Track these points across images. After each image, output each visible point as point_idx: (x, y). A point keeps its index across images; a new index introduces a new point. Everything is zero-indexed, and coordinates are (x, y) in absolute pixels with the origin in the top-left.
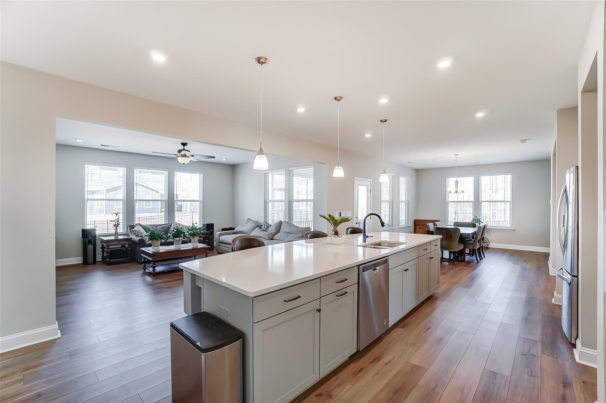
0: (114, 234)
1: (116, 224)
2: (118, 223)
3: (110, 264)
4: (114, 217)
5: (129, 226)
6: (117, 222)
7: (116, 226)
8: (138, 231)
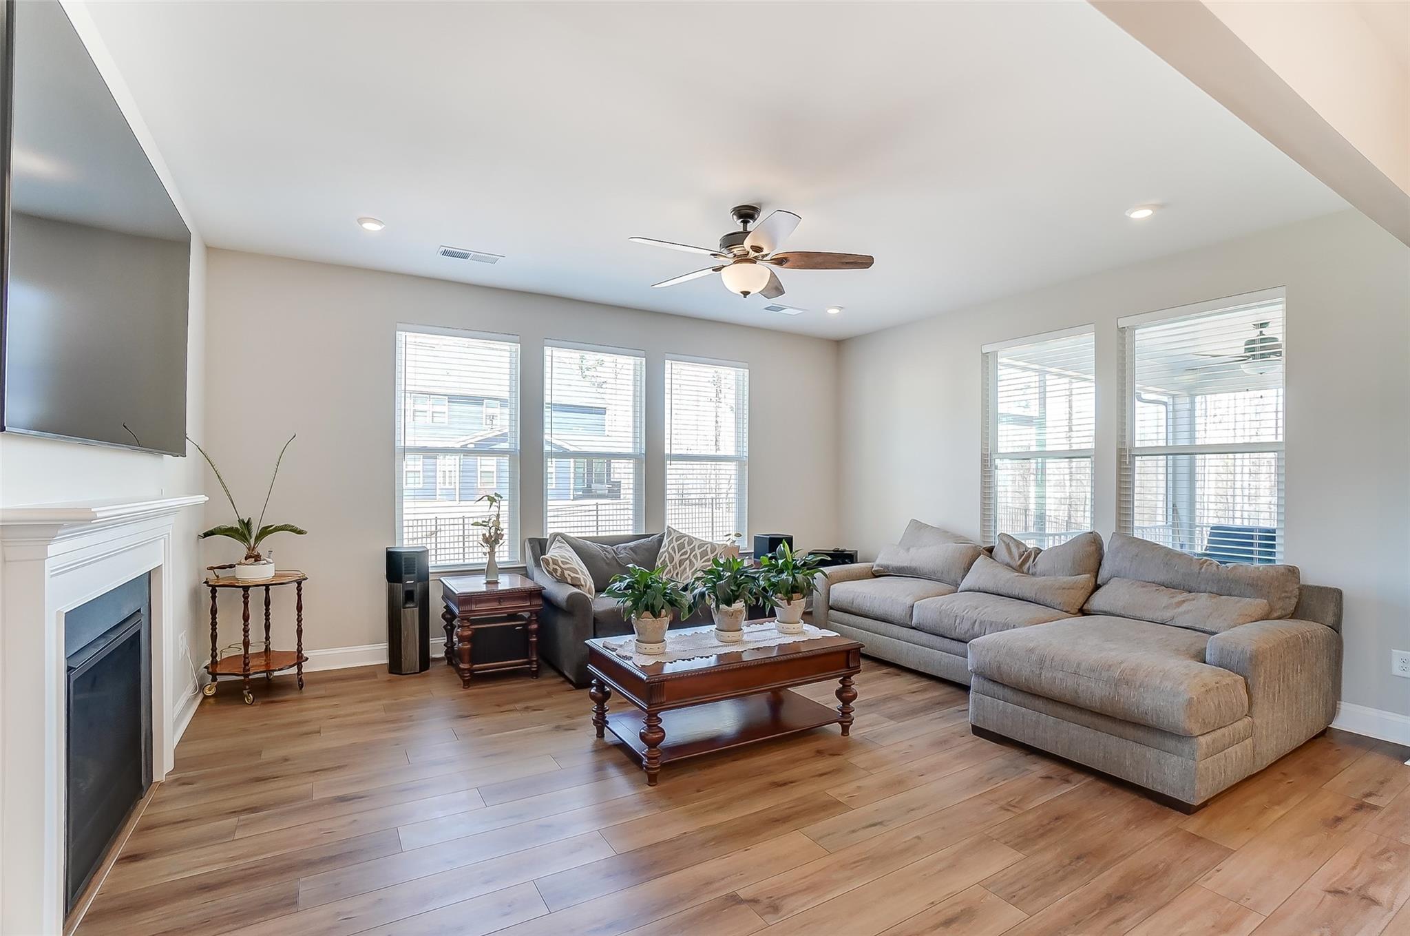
0: (485, 567)
1: (491, 536)
2: (499, 532)
3: (472, 680)
4: (483, 510)
5: (530, 543)
6: (494, 528)
7: (492, 541)
8: (562, 562)
